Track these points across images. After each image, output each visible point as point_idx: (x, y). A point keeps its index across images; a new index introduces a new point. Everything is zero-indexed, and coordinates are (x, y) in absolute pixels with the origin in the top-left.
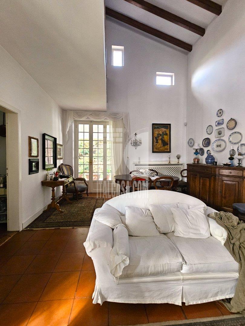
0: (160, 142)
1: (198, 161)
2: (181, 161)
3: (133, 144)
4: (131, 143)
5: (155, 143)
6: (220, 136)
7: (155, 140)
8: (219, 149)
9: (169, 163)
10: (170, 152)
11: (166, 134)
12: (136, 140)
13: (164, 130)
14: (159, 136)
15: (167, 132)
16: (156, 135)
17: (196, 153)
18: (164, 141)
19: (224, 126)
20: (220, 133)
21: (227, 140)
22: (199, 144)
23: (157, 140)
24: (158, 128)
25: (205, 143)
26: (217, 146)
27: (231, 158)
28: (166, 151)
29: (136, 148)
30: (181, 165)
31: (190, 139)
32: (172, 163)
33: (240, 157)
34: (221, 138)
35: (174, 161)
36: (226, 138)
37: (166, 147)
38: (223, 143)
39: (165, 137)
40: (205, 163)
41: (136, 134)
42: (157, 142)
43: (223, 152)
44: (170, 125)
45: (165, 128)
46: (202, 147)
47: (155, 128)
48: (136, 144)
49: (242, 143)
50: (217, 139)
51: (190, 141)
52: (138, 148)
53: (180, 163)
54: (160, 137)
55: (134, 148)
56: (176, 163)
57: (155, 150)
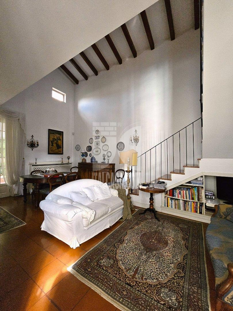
0: (55, 145)
1: (85, 161)
2: (71, 161)
3: (29, 146)
4: (28, 145)
5: (50, 146)
6: (97, 146)
7: (50, 143)
8: (97, 153)
9: (62, 163)
10: (62, 154)
11: (60, 140)
12: (32, 141)
13: (58, 136)
14: (54, 140)
15: (60, 138)
16: (51, 139)
17: (83, 155)
18: (58, 144)
19: (100, 140)
20: (97, 144)
21: (101, 148)
22: (84, 150)
23: (52, 144)
24: (53, 133)
25: (88, 149)
26: (96, 151)
27: (104, 159)
28: (59, 153)
29: (32, 150)
30: (70, 164)
31: (77, 145)
32: (64, 162)
33: (108, 158)
34: (98, 147)
35: (66, 161)
36: (100, 147)
37: (60, 150)
38: (99, 150)
39: (59, 141)
40: (91, 162)
41: (33, 136)
42: (52, 145)
43: (99, 155)
44: (63, 132)
45: (59, 135)
46: (86, 151)
47: (51, 133)
48: (33, 145)
49: (109, 150)
50: (96, 147)
51: (77, 147)
52: (35, 149)
53: (70, 162)
54: (55, 142)
55: (30, 149)
56: (67, 162)
57: (51, 152)
